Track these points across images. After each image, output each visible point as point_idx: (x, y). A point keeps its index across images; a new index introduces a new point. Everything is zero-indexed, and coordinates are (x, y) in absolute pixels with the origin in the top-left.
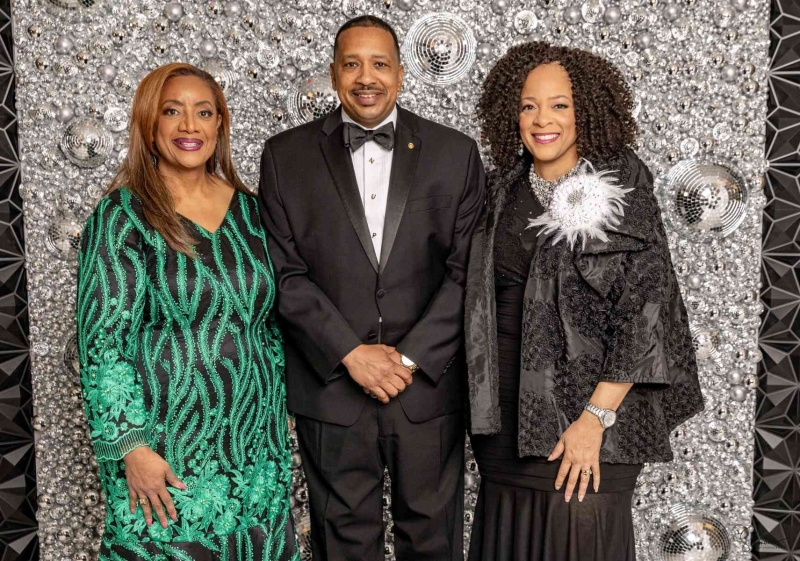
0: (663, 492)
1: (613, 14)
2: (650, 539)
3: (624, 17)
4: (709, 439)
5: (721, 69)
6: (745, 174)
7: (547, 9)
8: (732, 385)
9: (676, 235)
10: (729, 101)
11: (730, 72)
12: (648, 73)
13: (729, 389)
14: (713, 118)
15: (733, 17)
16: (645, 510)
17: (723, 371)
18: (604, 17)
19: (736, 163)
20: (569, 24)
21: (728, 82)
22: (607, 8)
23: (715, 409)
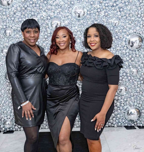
0: (127, 103)
1: (115, 5)
2: (124, 113)
3: (117, 5)
4: (136, 92)
5: (137, 15)
6: (142, 37)
7: (101, 4)
8: (141, 80)
9: (128, 50)
10: (139, 22)
11: (139, 16)
12: (122, 16)
13: (140, 81)
14: (136, 25)
15: (140, 4)
16: (123, 107)
17: (139, 77)
18: (113, 5)
19: (141, 34)
20: (106, 7)
21: (139, 18)
22: (114, 3)
23: (137, 85)
